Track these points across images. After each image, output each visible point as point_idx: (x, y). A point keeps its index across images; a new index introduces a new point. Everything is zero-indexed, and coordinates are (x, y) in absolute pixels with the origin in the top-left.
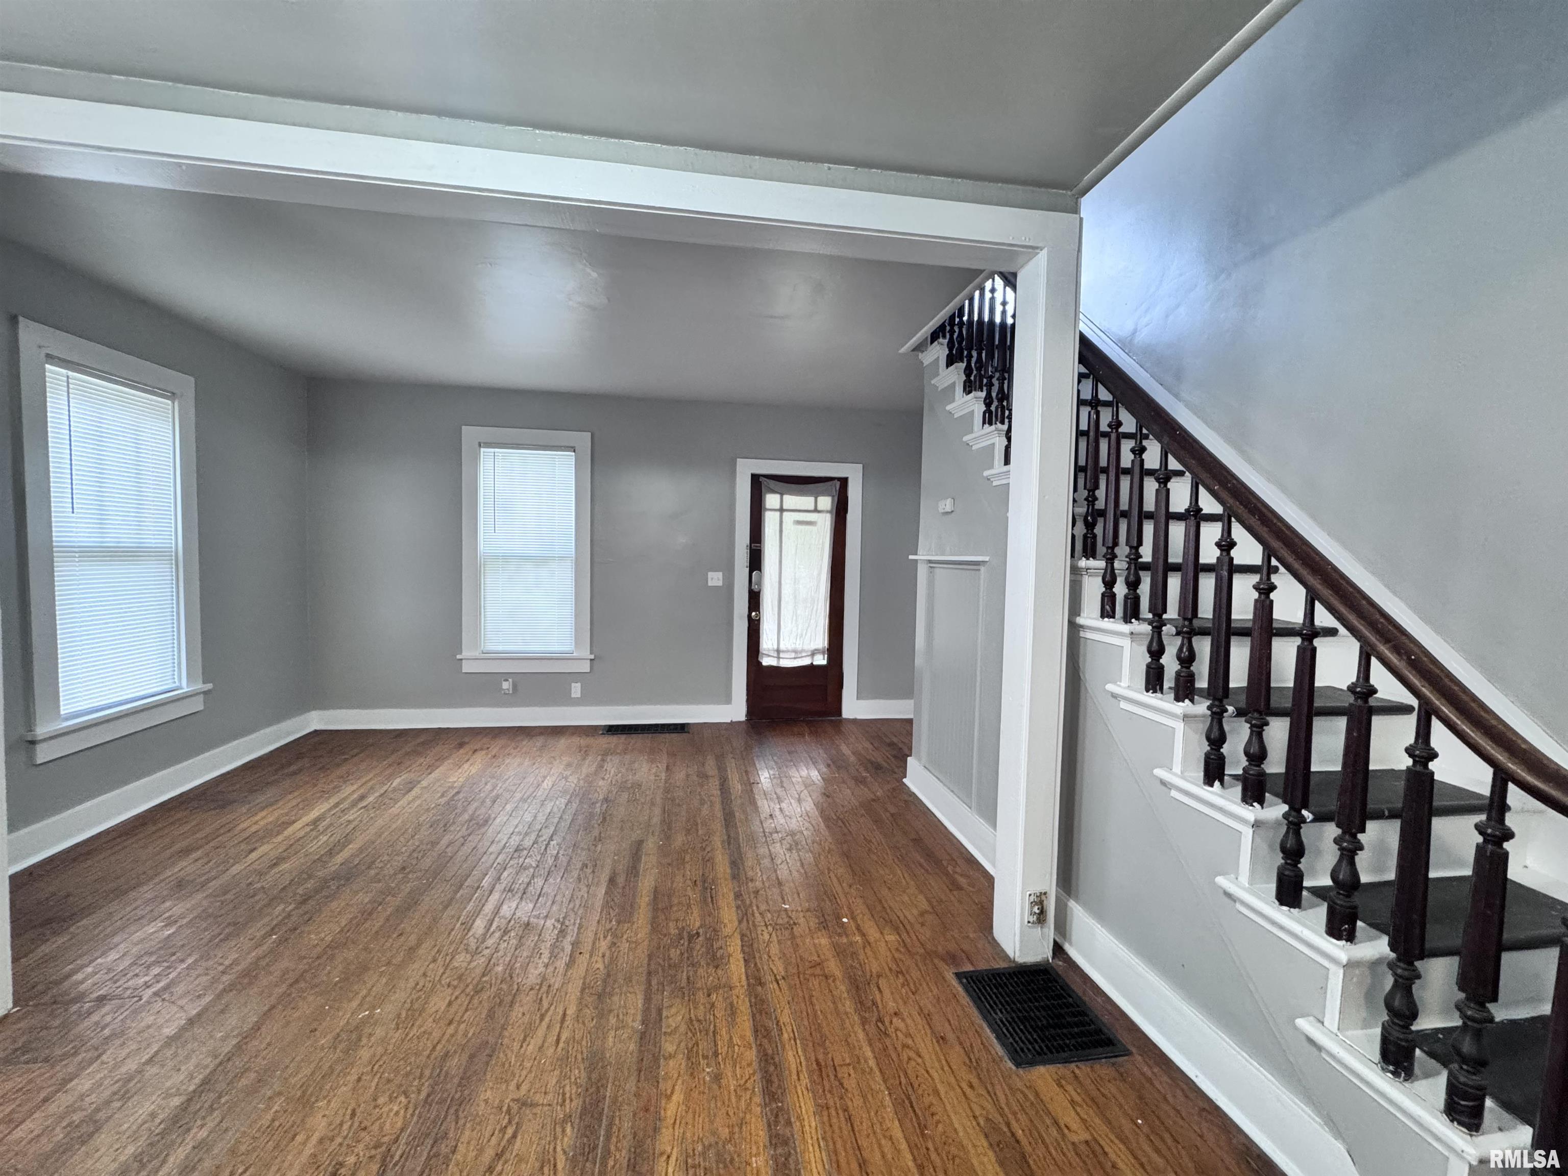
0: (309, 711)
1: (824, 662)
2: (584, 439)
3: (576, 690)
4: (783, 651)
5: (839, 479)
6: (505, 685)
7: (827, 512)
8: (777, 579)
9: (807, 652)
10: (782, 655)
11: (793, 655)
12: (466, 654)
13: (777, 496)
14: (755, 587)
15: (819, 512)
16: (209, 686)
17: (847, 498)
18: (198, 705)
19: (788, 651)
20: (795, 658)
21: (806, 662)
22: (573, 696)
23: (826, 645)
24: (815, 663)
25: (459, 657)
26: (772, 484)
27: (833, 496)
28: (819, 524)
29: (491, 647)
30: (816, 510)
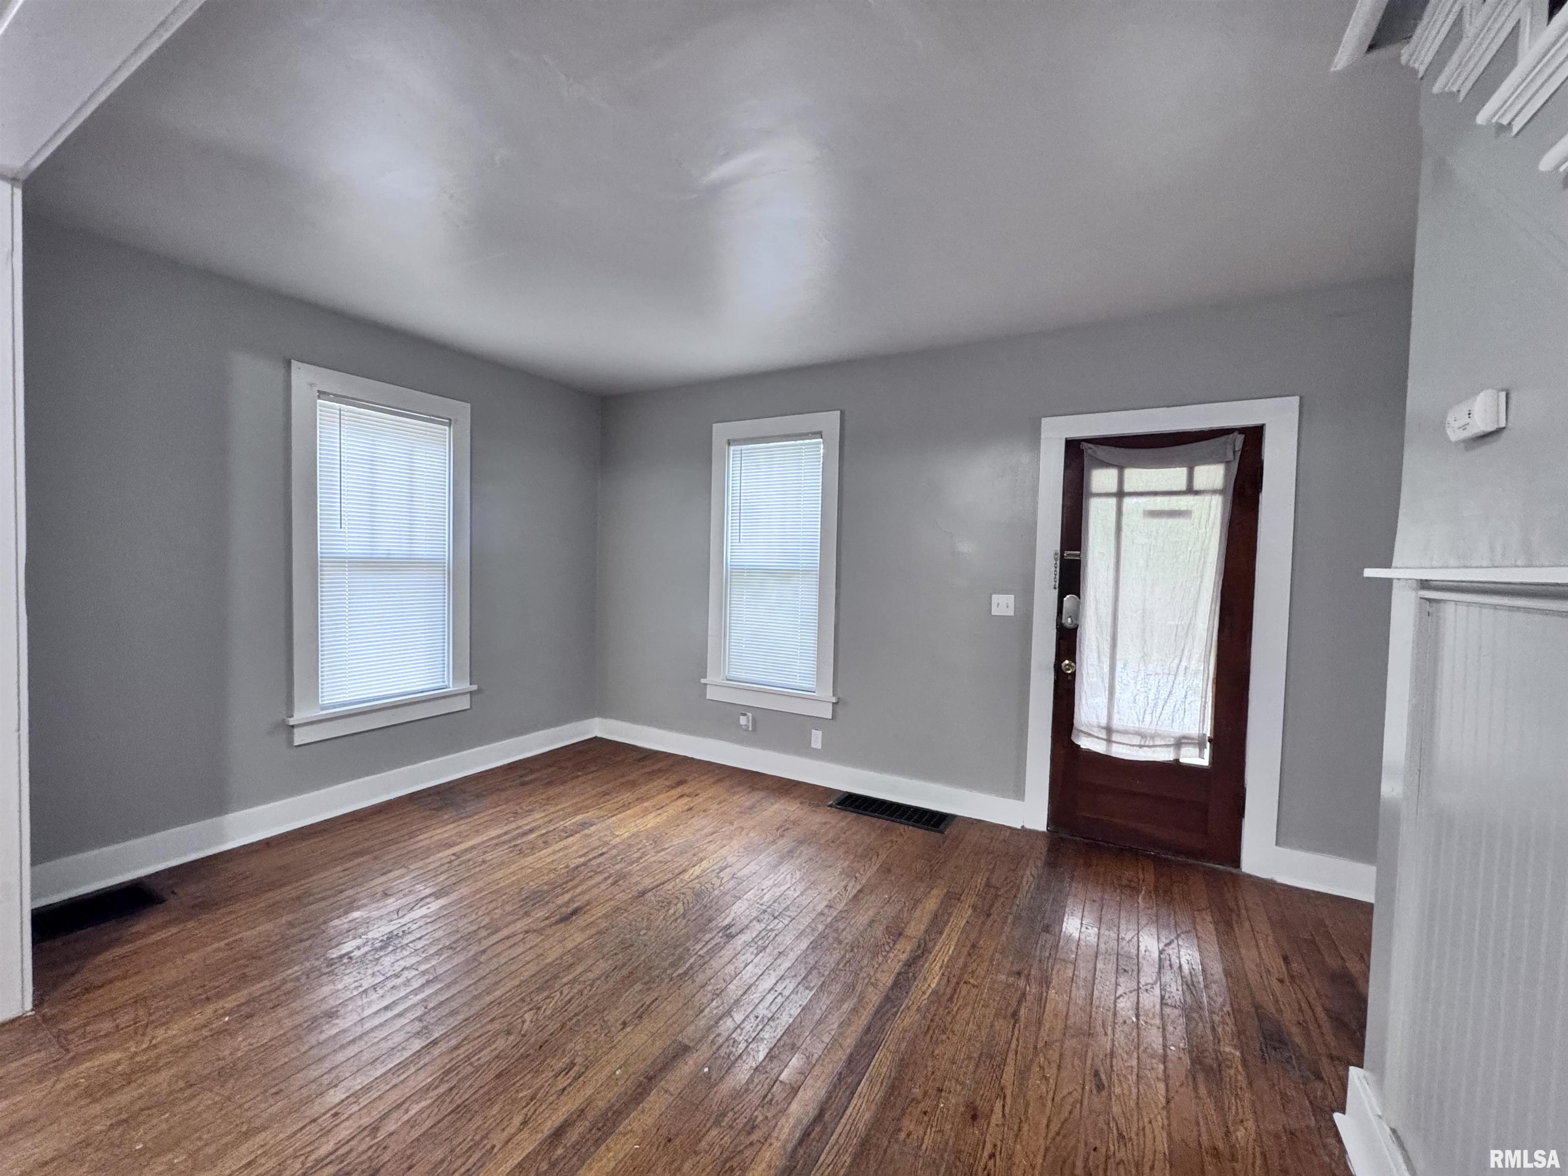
0: (594, 717)
1: (1205, 762)
2: (831, 420)
3: (817, 739)
4: (1118, 732)
5: (1243, 430)
6: (743, 720)
7: (1214, 492)
8: (1110, 609)
9: (1163, 737)
10: (1115, 737)
11: (1136, 740)
12: (709, 679)
13: (1113, 473)
14: (1068, 621)
15: (1197, 493)
16: (475, 687)
17: (1261, 463)
18: (464, 703)
19: (1125, 732)
20: (1141, 746)
21: (1164, 755)
22: (813, 746)
23: (1208, 731)
24: (1183, 760)
25: (703, 681)
26: (1102, 452)
27: (1228, 463)
28: (1196, 514)
29: (733, 674)
30: (1190, 490)
